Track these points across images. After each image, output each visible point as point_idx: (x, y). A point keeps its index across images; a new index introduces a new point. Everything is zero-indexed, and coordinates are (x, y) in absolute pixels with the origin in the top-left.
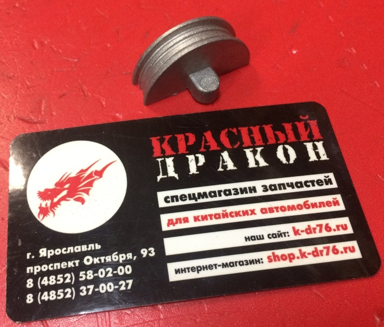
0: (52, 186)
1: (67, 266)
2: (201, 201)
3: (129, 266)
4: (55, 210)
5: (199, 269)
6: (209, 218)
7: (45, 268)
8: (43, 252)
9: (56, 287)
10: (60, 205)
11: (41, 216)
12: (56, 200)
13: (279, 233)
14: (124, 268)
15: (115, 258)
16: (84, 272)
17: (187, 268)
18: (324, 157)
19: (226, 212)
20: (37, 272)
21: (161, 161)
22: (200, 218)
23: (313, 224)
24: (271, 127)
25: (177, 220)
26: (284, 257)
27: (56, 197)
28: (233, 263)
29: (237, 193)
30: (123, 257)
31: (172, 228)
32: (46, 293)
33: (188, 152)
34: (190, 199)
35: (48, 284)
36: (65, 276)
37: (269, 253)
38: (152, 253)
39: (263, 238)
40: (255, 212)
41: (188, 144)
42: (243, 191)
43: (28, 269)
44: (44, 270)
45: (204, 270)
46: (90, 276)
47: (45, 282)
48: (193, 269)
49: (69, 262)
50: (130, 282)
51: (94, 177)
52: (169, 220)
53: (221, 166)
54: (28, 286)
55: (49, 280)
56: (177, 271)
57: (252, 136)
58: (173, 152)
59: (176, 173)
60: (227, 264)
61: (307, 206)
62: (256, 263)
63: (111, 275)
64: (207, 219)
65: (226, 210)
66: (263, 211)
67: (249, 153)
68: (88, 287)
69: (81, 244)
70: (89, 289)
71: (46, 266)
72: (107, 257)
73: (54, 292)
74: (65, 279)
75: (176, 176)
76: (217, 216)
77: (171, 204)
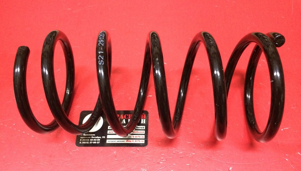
5: (112, 141)
9: (85, 141)
23: (137, 136)
37: (127, 140)
47: (84, 140)
50: (99, 142)
56: (108, 141)
69: (91, 134)
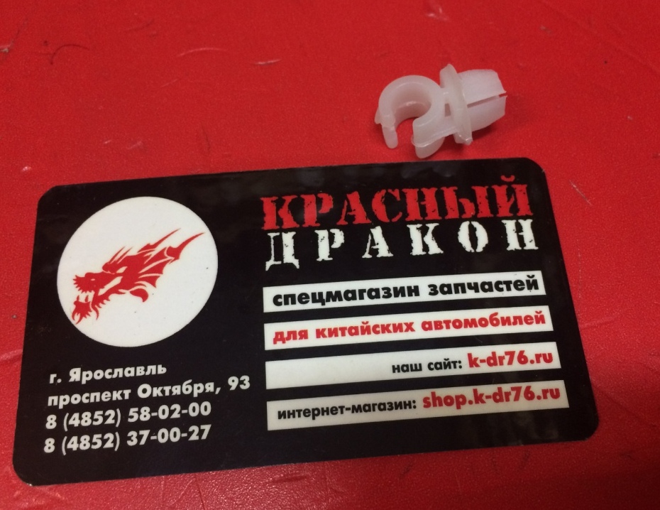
0: (98, 269)
1: (112, 397)
2: (330, 305)
3: (207, 404)
4: (100, 307)
6: (340, 333)
7: (76, 399)
8: (75, 375)
10: (108, 300)
11: (77, 317)
12: (102, 292)
13: (447, 362)
14: (200, 406)
15: (187, 390)
16: (136, 409)
17: (297, 411)
18: (531, 245)
19: (368, 325)
20: (64, 406)
21: (275, 238)
22: (326, 333)
24: (455, 191)
25: (289, 333)
26: (448, 401)
27: (103, 287)
28: (369, 405)
29: (388, 295)
30: (199, 388)
31: (280, 346)
32: (75, 439)
33: (318, 225)
34: (314, 301)
35: (80, 425)
36: (107, 413)
38: (245, 385)
39: (421, 369)
40: (413, 327)
41: (320, 212)
42: (399, 292)
43: (50, 399)
44: (74, 402)
45: (323, 414)
46: (145, 416)
48: (306, 413)
49: (115, 392)
51: (165, 257)
52: (277, 334)
53: (368, 250)
54: (48, 426)
55: (81, 418)
57: (422, 203)
58: (295, 223)
59: (296, 258)
60: (359, 406)
61: (495, 322)
62: (405, 408)
63: (178, 416)
64: (337, 335)
65: (367, 322)
66: (426, 326)
67: (414, 231)
68: (141, 432)
70: (142, 436)
71: (77, 396)
72: (174, 388)
73: (87, 437)
74: (106, 418)
75: (296, 263)
76: (353, 331)
77: (283, 308)
